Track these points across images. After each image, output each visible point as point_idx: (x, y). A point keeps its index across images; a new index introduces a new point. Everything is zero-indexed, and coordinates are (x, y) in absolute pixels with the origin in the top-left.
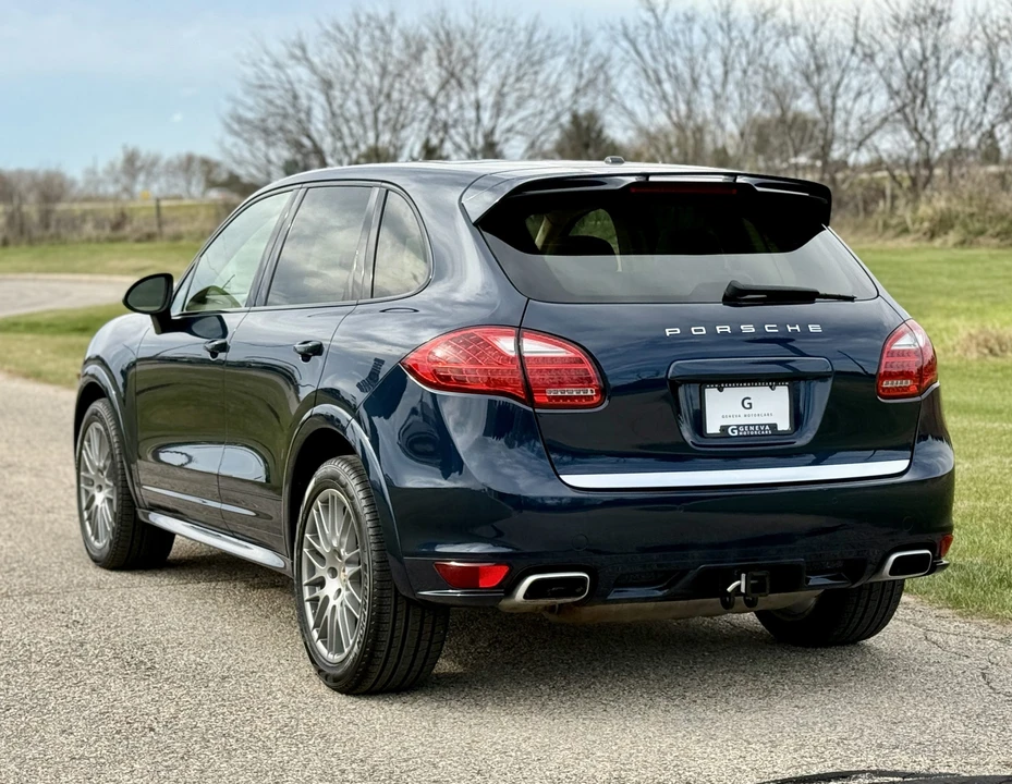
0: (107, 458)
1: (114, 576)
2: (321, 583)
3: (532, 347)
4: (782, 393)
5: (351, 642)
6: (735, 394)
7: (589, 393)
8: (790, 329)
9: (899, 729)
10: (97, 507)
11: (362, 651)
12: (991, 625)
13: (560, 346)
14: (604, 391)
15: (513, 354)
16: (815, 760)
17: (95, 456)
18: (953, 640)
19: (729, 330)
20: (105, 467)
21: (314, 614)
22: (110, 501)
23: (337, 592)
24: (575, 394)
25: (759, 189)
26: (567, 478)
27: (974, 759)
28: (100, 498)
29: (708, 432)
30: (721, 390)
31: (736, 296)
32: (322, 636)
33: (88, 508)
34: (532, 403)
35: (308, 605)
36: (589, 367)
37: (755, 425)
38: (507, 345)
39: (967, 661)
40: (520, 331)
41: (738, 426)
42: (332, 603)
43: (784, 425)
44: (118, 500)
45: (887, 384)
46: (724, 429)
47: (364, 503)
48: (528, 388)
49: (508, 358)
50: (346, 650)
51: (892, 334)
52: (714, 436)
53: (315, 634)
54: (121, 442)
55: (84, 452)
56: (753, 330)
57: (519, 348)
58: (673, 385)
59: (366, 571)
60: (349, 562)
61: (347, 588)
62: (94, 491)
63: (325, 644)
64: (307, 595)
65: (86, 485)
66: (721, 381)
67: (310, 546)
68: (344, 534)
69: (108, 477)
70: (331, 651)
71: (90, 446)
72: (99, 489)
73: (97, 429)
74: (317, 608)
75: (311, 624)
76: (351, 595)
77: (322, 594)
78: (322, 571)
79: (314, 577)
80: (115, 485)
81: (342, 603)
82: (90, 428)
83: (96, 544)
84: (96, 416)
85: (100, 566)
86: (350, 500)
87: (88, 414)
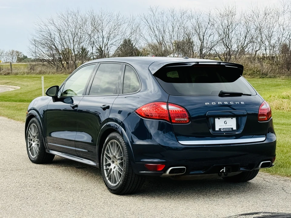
0: (37, 133)
1: (38, 165)
2: (109, 165)
3: (171, 107)
4: (234, 120)
5: (119, 181)
6: (222, 120)
7: (186, 120)
9: (266, 202)
10: (33, 146)
11: (123, 183)
12: (280, 177)
13: (178, 107)
14: (190, 118)
15: (166, 109)
16: (247, 210)
17: (33, 132)
18: (271, 181)
19: (221, 103)
20: (36, 136)
21: (107, 173)
22: (38, 145)
23: (115, 167)
26: (181, 142)
27: (288, 209)
28: (34, 144)
29: (216, 130)
30: (219, 119)
31: (222, 94)
32: (110, 179)
33: (30, 147)
34: (171, 122)
35: (105, 171)
36: (186, 113)
37: (227, 128)
38: (164, 107)
39: (277, 186)
40: (168, 103)
41: (224, 128)
42: (113, 170)
43: (235, 128)
44: (40, 144)
45: (260, 118)
46: (220, 129)
47: (124, 144)
48: (170, 118)
49: (164, 110)
50: (117, 183)
52: (217, 131)
53: (107, 179)
55: (29, 132)
56: (227, 103)
57: (168, 108)
58: (208, 117)
59: (125, 162)
60: (118, 159)
61: (118, 166)
62: (32, 142)
63: (110, 181)
64: (105, 168)
65: (30, 141)
66: (219, 117)
67: (106, 155)
68: (118, 152)
69: (37, 138)
70: (112, 183)
71: (31, 130)
72: (34, 141)
73: (34, 125)
74: (108, 171)
75: (106, 175)
76: (119, 168)
77: (110, 168)
78: (109, 161)
79: (108, 163)
80: (40, 140)
81: (116, 170)
82: (31, 125)
83: (33, 157)
84: (33, 122)
85: (34, 163)
86: (120, 143)
87: (31, 121)
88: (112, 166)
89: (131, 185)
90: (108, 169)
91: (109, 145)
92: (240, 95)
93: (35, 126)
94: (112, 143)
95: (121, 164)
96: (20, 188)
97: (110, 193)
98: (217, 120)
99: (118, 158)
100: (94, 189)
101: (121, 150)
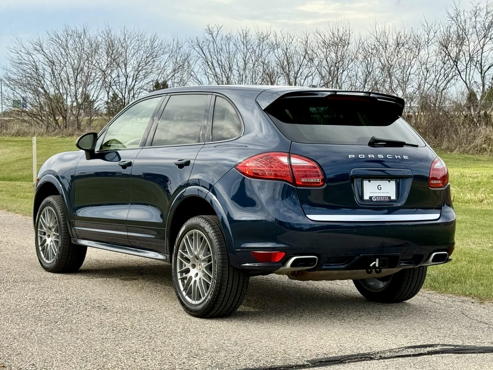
2: (188, 271)
3: (295, 161)
4: (393, 184)
5: (206, 295)
6: (374, 184)
7: (318, 181)
8: (396, 157)
11: (213, 298)
13: (307, 161)
15: (287, 164)
19: (373, 157)
20: (53, 227)
21: (183, 285)
23: (196, 274)
24: (312, 181)
26: (308, 216)
28: (49, 241)
29: (365, 199)
31: (374, 143)
32: (189, 294)
33: (41, 245)
34: (296, 185)
35: (180, 281)
36: (318, 170)
37: (382, 197)
38: (284, 160)
40: (290, 155)
41: (376, 197)
42: (194, 279)
43: (393, 197)
44: (62, 241)
45: (432, 182)
46: (371, 198)
47: (214, 235)
48: (294, 178)
49: (285, 165)
50: (203, 299)
51: (433, 162)
52: (367, 200)
53: (184, 293)
55: (40, 220)
56: (383, 157)
57: (290, 161)
58: (352, 178)
59: (215, 263)
60: (204, 261)
61: (203, 272)
62: (46, 237)
63: (190, 297)
64: (179, 277)
65: (41, 235)
66: (370, 178)
67: (182, 256)
68: (202, 249)
69: (57, 231)
70: (194, 299)
71: (44, 217)
72: (49, 236)
73: (49, 210)
74: (186, 281)
75: (182, 289)
76: (205, 275)
77: (188, 275)
78: (188, 266)
79: (184, 268)
80: (60, 234)
81: (200, 278)
82: (45, 209)
83: (47, 261)
84: (49, 204)
85: (48, 271)
86: (207, 233)
87: (43, 203)
88: (193, 272)
89: (225, 302)
90: (186, 278)
91: (186, 239)
92: (401, 144)
93: (52, 211)
94: (191, 236)
95: (209, 268)
96: (38, 307)
97: (188, 316)
98: (366, 183)
99: (204, 258)
100: (160, 310)
101: (208, 245)
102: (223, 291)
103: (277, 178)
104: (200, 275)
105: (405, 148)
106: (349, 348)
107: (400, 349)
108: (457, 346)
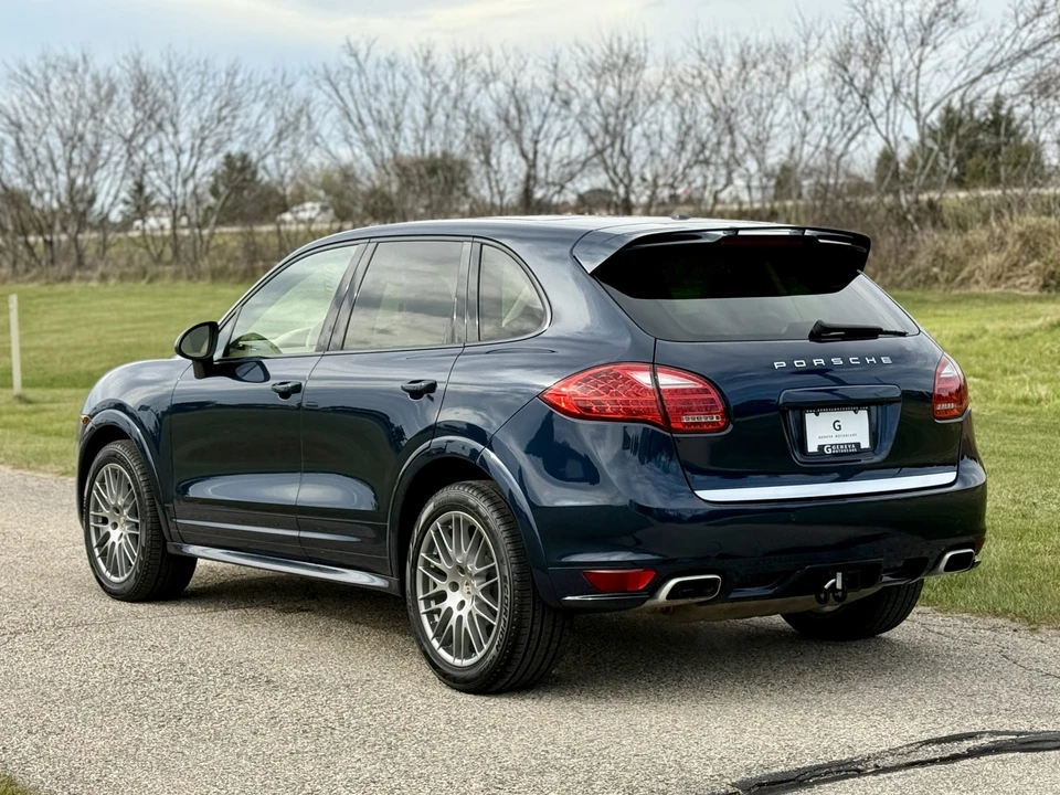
0: (131, 496)
2: (442, 597)
3: (668, 381)
4: (863, 416)
5: (486, 647)
6: (827, 418)
7: (715, 419)
8: (868, 361)
10: (113, 543)
11: (502, 653)
13: (690, 379)
14: (727, 413)
15: (650, 387)
17: (112, 495)
19: (823, 362)
20: (125, 506)
21: (432, 626)
22: (135, 538)
23: (461, 603)
24: (703, 420)
25: (821, 241)
26: (703, 494)
28: (117, 535)
29: (809, 451)
30: (817, 414)
31: (821, 333)
32: (446, 644)
33: (100, 545)
34: (671, 430)
35: (425, 618)
36: (714, 395)
37: (844, 444)
38: (644, 378)
40: (655, 366)
41: (831, 445)
42: (456, 614)
44: (144, 536)
45: (939, 407)
46: (821, 448)
47: (499, 522)
48: (665, 416)
49: (646, 390)
50: (479, 655)
52: (813, 454)
53: (435, 644)
54: (150, 481)
55: (94, 492)
56: (842, 363)
57: (656, 381)
58: (783, 410)
59: (506, 581)
60: (478, 576)
61: (477, 598)
62: (108, 528)
63: (450, 652)
64: (422, 609)
65: (97, 523)
66: (818, 407)
67: (427, 565)
68: (473, 551)
69: (134, 513)
70: (458, 656)
71: (104, 487)
72: (115, 526)
73: (114, 471)
74: (437, 619)
75: (430, 633)
76: (481, 605)
77: (444, 606)
78: (443, 585)
79: (432, 592)
80: (142, 520)
81: (470, 613)
82: (104, 470)
83: (114, 579)
84: (113, 458)
85: (118, 599)
86: (483, 520)
87: (100, 456)
88: (453, 600)
89: (527, 661)
90: (438, 611)
91: (437, 531)
92: (873, 333)
93: (121, 473)
94: (446, 524)
95: (491, 591)
97: (449, 692)
98: (810, 418)
99: (478, 570)
100: (385, 679)
101: (485, 542)
102: (524, 640)
103: (630, 416)
104: (470, 605)
105: (882, 340)
106: (807, 751)
107: (911, 748)
108: (1021, 733)
